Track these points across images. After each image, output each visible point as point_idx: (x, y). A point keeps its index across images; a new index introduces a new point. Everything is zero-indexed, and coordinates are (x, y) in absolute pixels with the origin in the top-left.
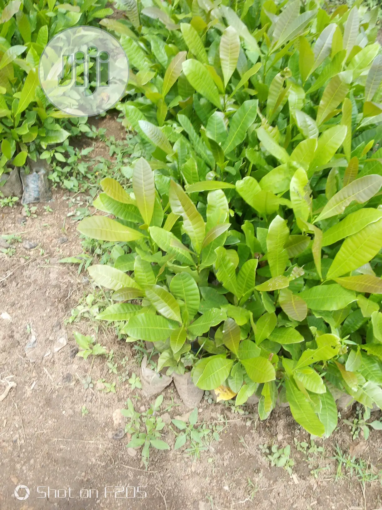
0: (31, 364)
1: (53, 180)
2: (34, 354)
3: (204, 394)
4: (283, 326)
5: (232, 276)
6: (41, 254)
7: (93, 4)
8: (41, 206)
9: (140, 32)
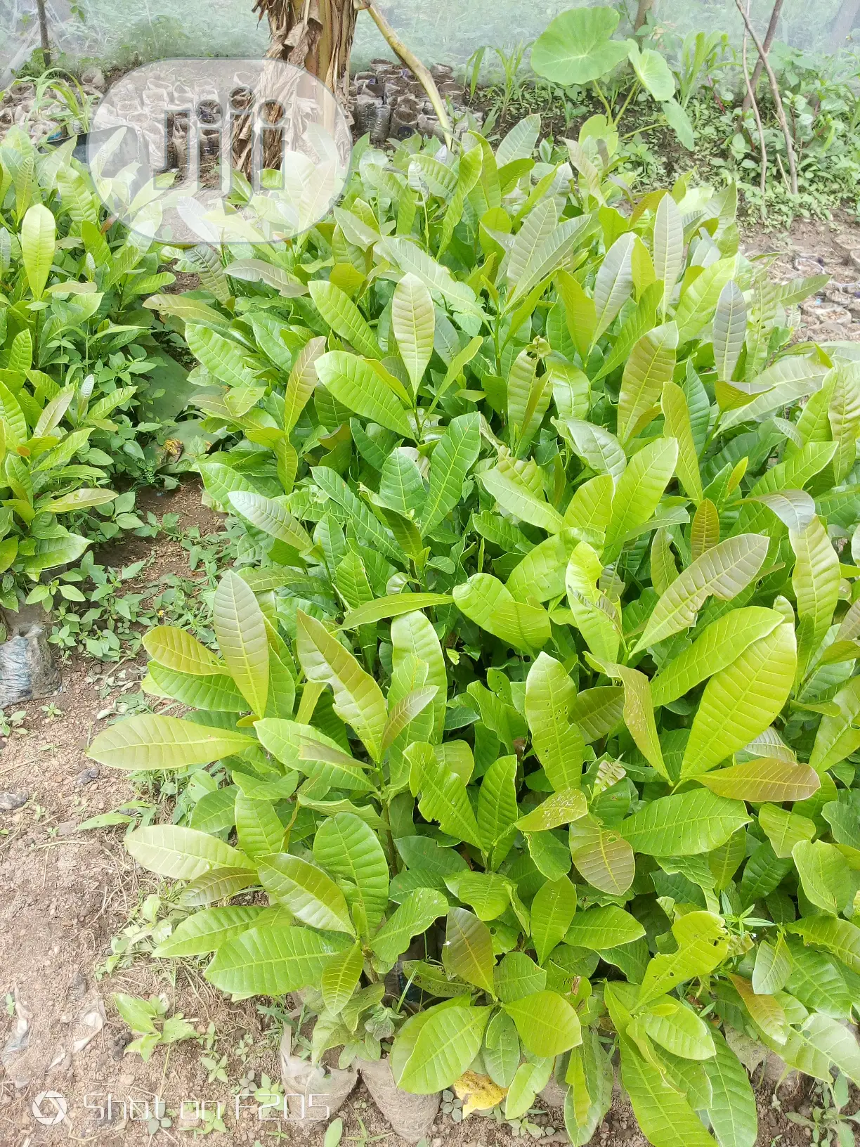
0: (18, 1095)
1: (61, 645)
2: (26, 1067)
3: (442, 1100)
4: (596, 905)
5: (459, 805)
6: (37, 817)
7: (129, 271)
8: (36, 708)
9: (232, 308)
